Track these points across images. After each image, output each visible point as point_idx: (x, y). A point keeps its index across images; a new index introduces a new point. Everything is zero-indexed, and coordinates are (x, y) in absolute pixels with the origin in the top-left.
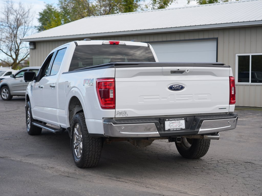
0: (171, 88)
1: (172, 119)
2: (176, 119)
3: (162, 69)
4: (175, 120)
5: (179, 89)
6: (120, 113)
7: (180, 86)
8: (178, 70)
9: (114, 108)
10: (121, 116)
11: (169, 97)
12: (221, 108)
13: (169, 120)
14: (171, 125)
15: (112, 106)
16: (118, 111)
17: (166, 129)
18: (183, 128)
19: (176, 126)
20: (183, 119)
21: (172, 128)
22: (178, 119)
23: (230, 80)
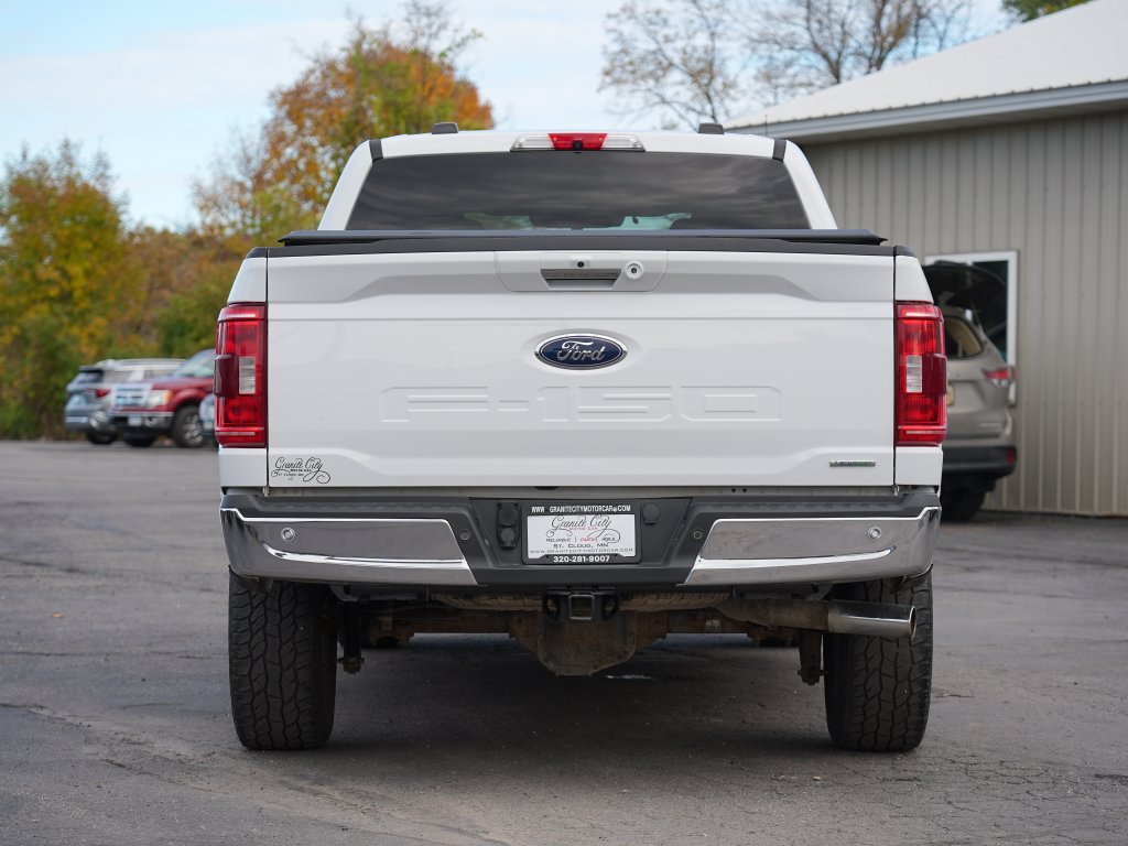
0: (553, 354)
1: (563, 509)
2: (586, 509)
3: (496, 263)
4: (581, 513)
5: (596, 361)
6: (292, 468)
7: (597, 344)
8: (581, 264)
9: (261, 440)
10: (297, 482)
11: (541, 399)
12: (842, 464)
13: (547, 513)
14: (560, 534)
15: (251, 432)
16: (281, 459)
17: (531, 556)
18: (624, 554)
19: (584, 543)
20: (628, 508)
21: (565, 549)
22: (600, 508)
23: (897, 319)
